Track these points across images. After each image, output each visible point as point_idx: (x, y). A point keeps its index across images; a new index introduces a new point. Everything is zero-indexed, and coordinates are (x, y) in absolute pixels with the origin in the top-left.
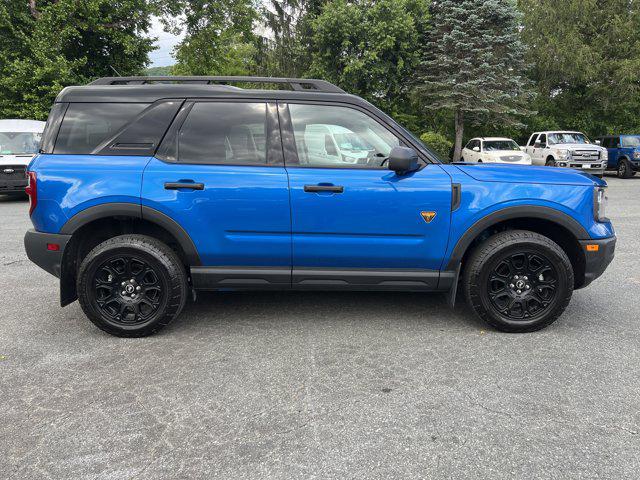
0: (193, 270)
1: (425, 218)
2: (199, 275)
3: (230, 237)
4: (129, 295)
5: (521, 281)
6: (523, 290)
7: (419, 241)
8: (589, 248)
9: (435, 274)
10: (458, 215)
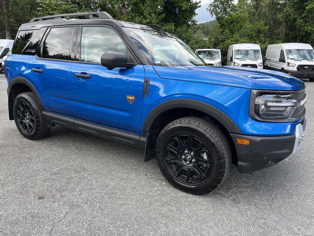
1: (129, 99)
3: (51, 98)
4: (27, 120)
5: (189, 155)
6: (191, 162)
7: (126, 114)
8: (239, 141)
9: (137, 137)
10: (147, 101)
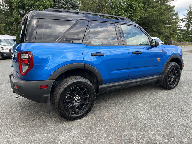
0: (100, 87)
1: (158, 60)
2: (102, 88)
3: (113, 72)
4: (76, 102)
